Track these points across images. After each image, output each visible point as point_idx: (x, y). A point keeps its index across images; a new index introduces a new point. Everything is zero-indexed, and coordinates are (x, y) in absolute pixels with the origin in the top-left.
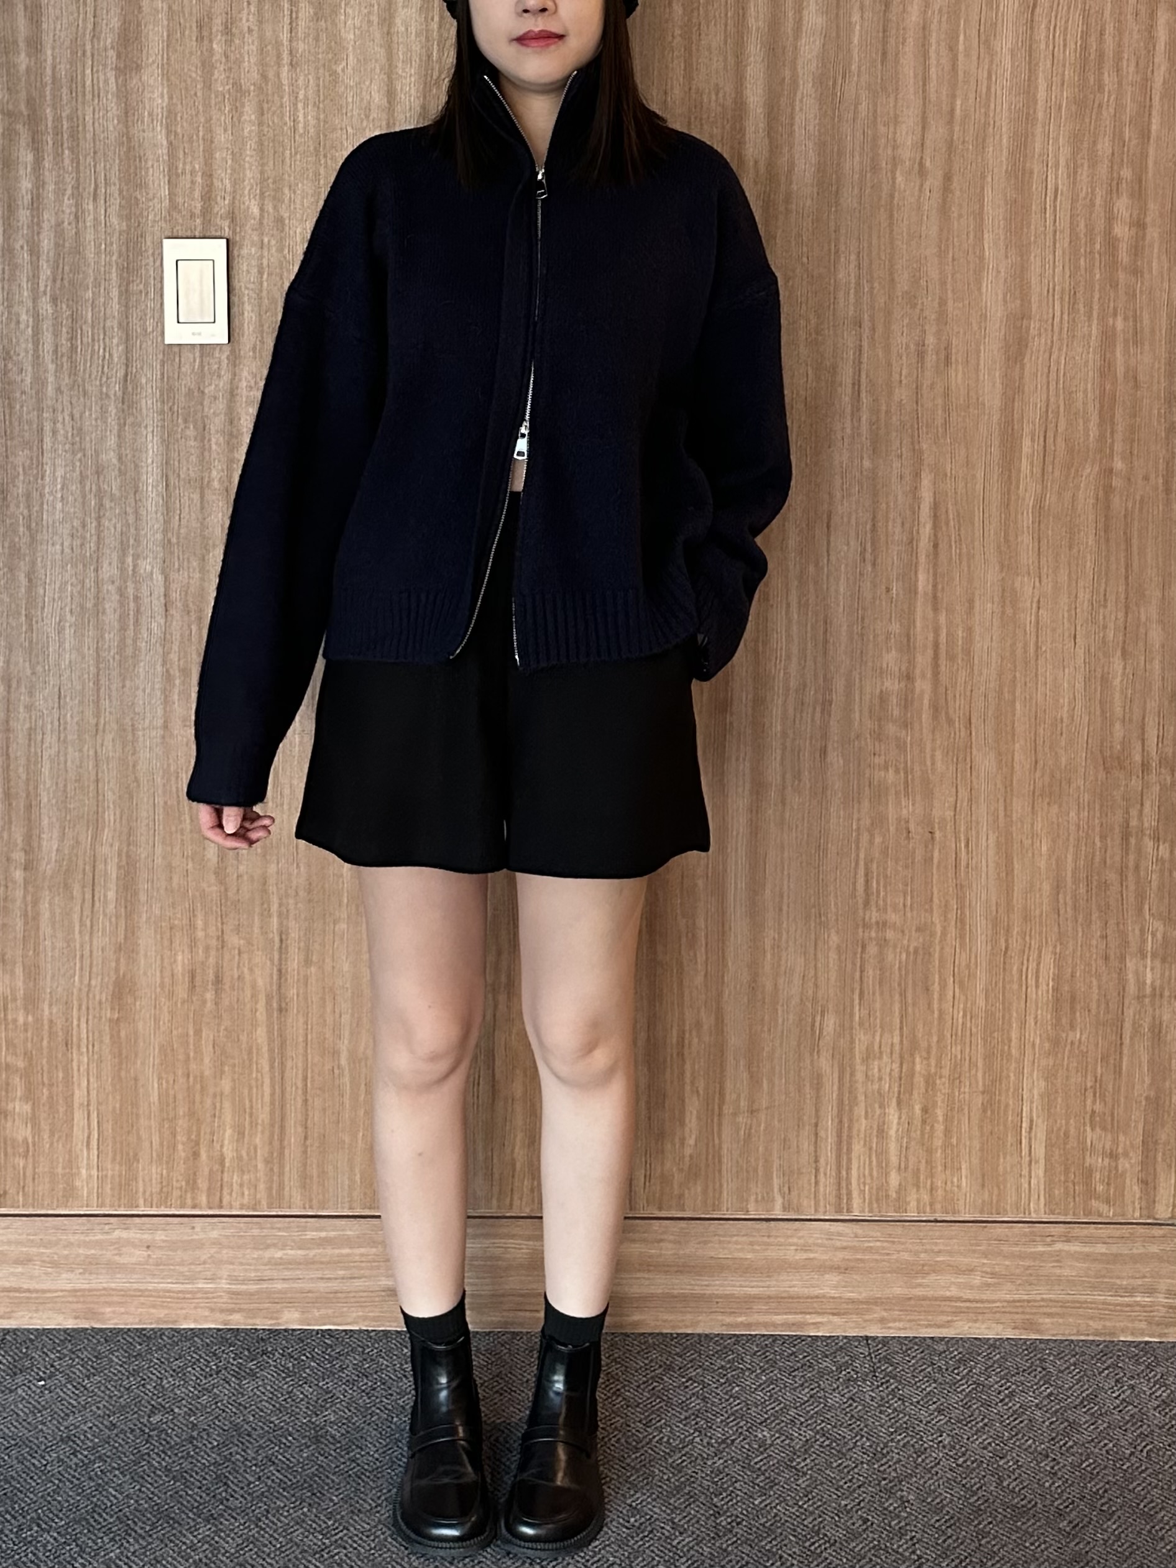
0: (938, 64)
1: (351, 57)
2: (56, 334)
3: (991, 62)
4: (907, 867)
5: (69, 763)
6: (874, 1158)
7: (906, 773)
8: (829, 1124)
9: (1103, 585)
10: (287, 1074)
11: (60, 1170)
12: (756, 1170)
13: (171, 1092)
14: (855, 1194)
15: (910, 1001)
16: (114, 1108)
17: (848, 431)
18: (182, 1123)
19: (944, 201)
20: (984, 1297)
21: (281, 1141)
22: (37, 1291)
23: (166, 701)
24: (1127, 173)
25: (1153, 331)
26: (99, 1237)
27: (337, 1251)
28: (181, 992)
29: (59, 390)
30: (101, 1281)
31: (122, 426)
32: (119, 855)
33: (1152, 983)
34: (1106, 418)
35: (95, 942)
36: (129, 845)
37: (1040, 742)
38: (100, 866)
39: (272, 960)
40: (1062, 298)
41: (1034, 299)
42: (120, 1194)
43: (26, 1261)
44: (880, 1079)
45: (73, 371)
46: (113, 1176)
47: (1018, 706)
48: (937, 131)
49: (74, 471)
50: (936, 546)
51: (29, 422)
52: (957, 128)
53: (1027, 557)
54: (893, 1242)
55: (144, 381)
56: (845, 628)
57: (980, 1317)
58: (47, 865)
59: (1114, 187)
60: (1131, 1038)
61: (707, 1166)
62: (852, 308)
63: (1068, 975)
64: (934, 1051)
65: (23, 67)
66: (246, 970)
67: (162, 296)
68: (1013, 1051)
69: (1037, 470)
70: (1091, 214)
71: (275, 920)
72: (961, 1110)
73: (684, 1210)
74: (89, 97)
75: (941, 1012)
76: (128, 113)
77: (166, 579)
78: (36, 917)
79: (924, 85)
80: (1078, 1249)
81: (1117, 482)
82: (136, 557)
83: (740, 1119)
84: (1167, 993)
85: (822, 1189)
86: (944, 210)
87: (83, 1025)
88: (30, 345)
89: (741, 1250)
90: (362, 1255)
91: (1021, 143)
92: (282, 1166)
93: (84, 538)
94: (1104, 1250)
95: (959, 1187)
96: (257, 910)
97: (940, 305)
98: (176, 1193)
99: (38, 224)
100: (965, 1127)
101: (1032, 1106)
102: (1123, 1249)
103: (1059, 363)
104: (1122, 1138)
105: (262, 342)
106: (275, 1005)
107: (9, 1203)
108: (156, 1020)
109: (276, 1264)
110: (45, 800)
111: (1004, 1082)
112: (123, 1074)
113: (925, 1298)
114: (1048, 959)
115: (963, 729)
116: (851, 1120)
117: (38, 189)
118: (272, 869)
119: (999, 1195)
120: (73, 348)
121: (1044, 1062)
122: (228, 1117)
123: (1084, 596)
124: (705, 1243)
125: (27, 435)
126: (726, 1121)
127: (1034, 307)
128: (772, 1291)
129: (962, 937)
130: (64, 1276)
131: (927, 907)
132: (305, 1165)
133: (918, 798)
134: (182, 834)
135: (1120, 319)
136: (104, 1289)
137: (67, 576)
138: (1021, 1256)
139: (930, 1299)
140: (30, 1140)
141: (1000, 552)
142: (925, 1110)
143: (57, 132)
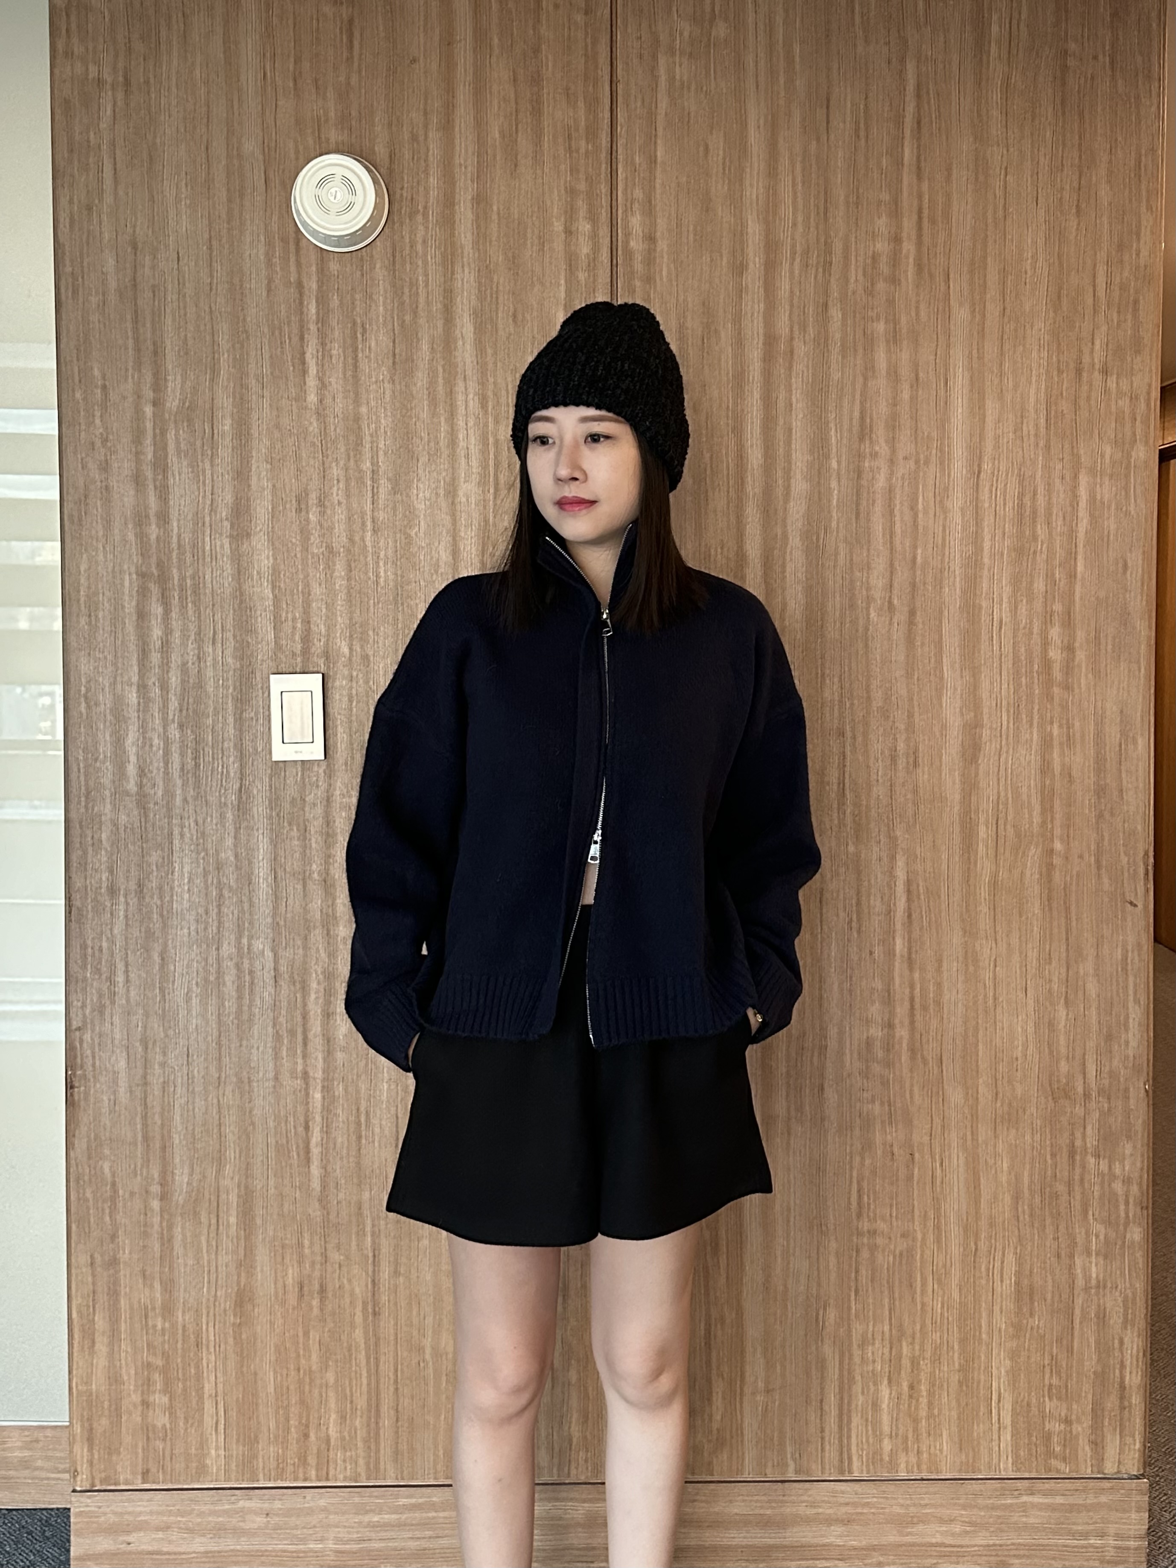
0: (902, 520)
1: (422, 523)
2: (182, 755)
3: (945, 518)
4: (892, 1184)
5: (197, 1110)
6: (870, 1428)
7: (890, 1105)
8: (832, 1400)
9: (1048, 947)
10: (381, 1367)
11: (193, 1451)
12: (772, 1440)
13: (285, 1384)
14: (855, 1458)
15: (897, 1295)
16: (237, 1399)
17: (836, 822)
18: (294, 1410)
19: (910, 631)
20: (963, 1543)
21: (377, 1423)
22: (175, 1554)
23: (277, 1057)
24: (1058, 607)
25: (1083, 736)
26: (227, 1507)
27: (424, 1515)
28: (292, 1299)
29: (185, 800)
30: (229, 1544)
31: (237, 830)
32: (239, 1186)
33: (1097, 1276)
34: (1047, 809)
35: (220, 1257)
36: (247, 1177)
37: (999, 1076)
38: (223, 1196)
39: (367, 1273)
40: (1008, 711)
41: (986, 710)
42: (243, 1470)
43: (167, 1528)
44: (874, 1362)
45: (197, 785)
46: (237, 1454)
47: (981, 1046)
48: (902, 576)
49: (198, 867)
50: (910, 916)
51: (162, 828)
52: (918, 573)
53: (984, 923)
54: (887, 1498)
55: (255, 792)
56: (836, 987)
57: (961, 1560)
58: (179, 1198)
59: (1048, 618)
60: (1081, 1323)
61: (732, 1437)
62: (836, 721)
63: (1027, 1273)
64: (918, 1335)
65: (153, 537)
66: (345, 1281)
67: (269, 721)
68: (984, 1336)
69: (991, 852)
70: (1030, 639)
71: (369, 1239)
72: (941, 1387)
73: (712, 1475)
74: (208, 559)
75: (923, 1304)
76: (241, 572)
77: (275, 955)
78: (170, 1240)
79: (891, 537)
80: (1041, 1500)
81: (1057, 861)
82: (251, 938)
83: (758, 1398)
84: (1109, 1285)
85: (827, 1455)
86: (910, 640)
87: (211, 1329)
88: (162, 764)
89: (762, 1507)
90: (445, 1518)
91: (972, 583)
92: (377, 1443)
93: (207, 923)
94: (1062, 1501)
95: (941, 1450)
96: (354, 1230)
97: (908, 717)
98: (290, 1468)
99: (167, 664)
100: (945, 1400)
101: (999, 1382)
102: (1078, 1500)
103: (1006, 763)
104: (1075, 1406)
105: (353, 758)
106: (370, 1310)
107: (151, 1479)
108: (272, 1323)
109: (373, 1527)
110: (177, 1141)
111: (976, 1361)
112: (245, 1369)
113: (913, 1545)
114: (1010, 1258)
115: (936, 1068)
116: (850, 1396)
117: (167, 635)
118: (366, 1195)
119: (974, 1457)
120: (197, 766)
121: (1009, 1345)
122: (332, 1405)
123: (1033, 955)
124: (731, 1501)
125: (159, 838)
126: (746, 1399)
127: (985, 717)
128: (786, 1542)
129: (938, 1241)
130: (198, 1540)
131: (910, 1217)
132: (397, 1443)
133: (900, 1126)
134: (291, 1168)
135: (1056, 726)
136: (232, 1550)
137: (193, 956)
138: (994, 1508)
139: (919, 1545)
140: (168, 1426)
141: (963, 920)
142: (911, 1387)
143: (182, 589)
